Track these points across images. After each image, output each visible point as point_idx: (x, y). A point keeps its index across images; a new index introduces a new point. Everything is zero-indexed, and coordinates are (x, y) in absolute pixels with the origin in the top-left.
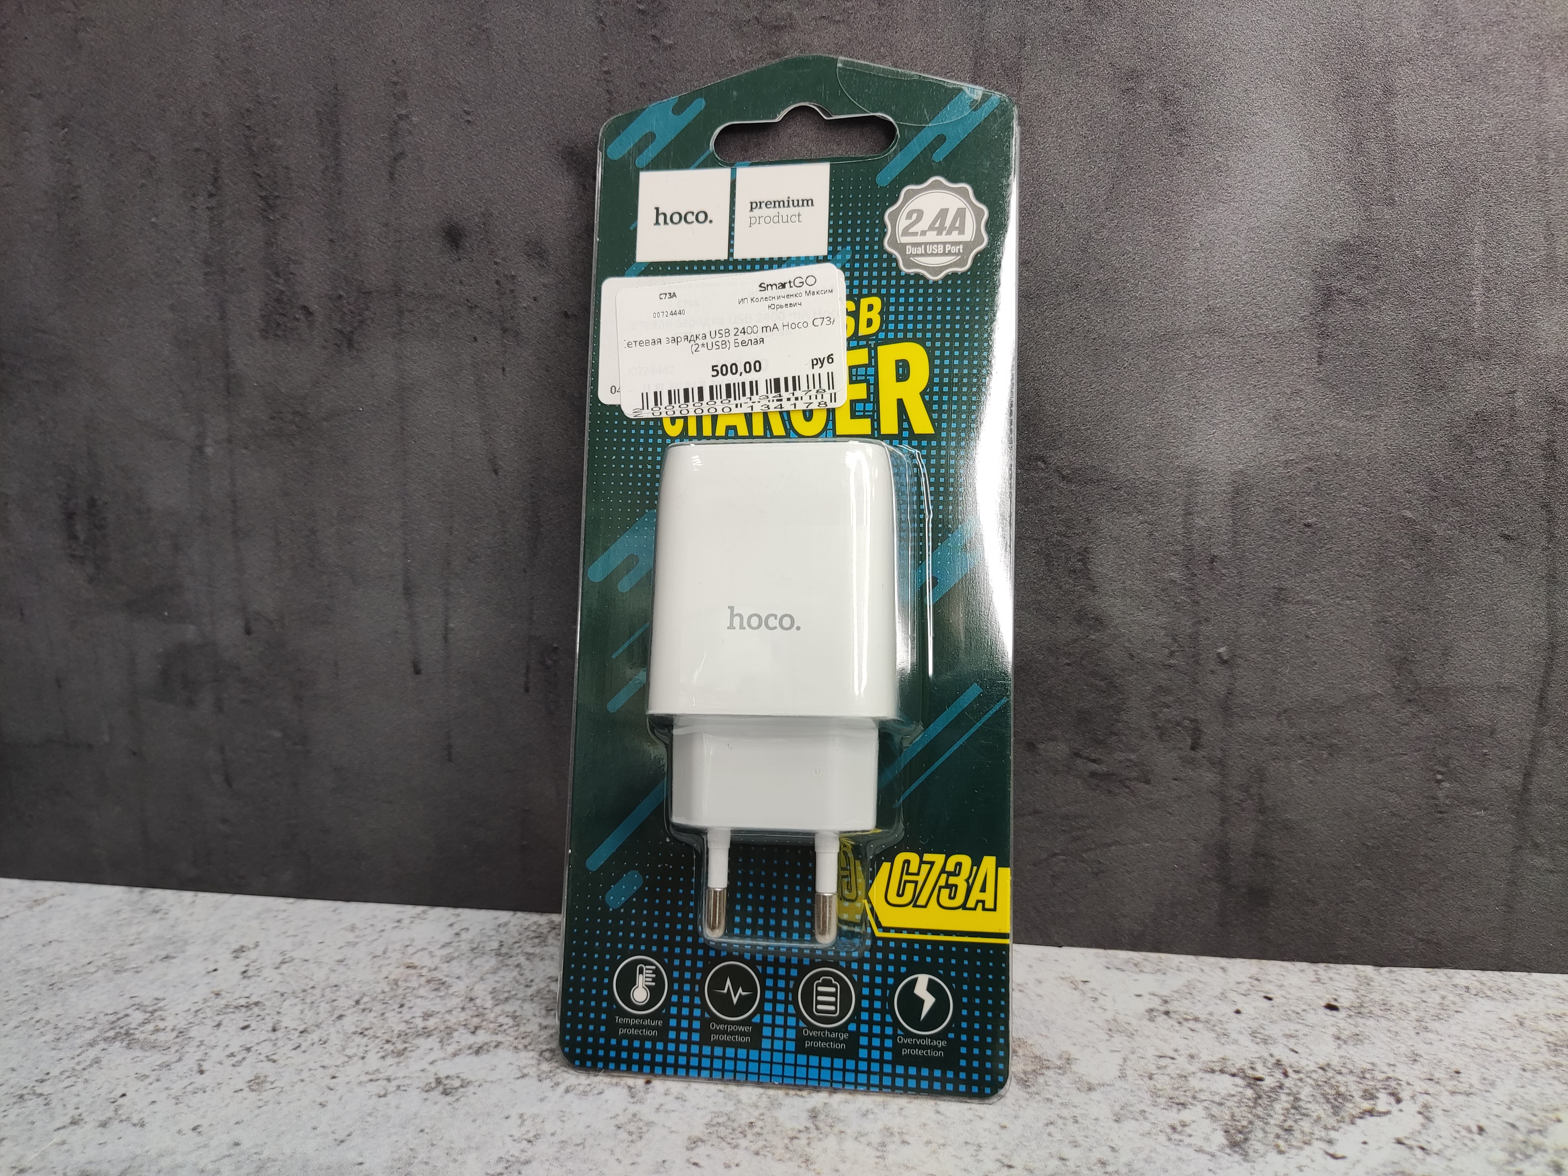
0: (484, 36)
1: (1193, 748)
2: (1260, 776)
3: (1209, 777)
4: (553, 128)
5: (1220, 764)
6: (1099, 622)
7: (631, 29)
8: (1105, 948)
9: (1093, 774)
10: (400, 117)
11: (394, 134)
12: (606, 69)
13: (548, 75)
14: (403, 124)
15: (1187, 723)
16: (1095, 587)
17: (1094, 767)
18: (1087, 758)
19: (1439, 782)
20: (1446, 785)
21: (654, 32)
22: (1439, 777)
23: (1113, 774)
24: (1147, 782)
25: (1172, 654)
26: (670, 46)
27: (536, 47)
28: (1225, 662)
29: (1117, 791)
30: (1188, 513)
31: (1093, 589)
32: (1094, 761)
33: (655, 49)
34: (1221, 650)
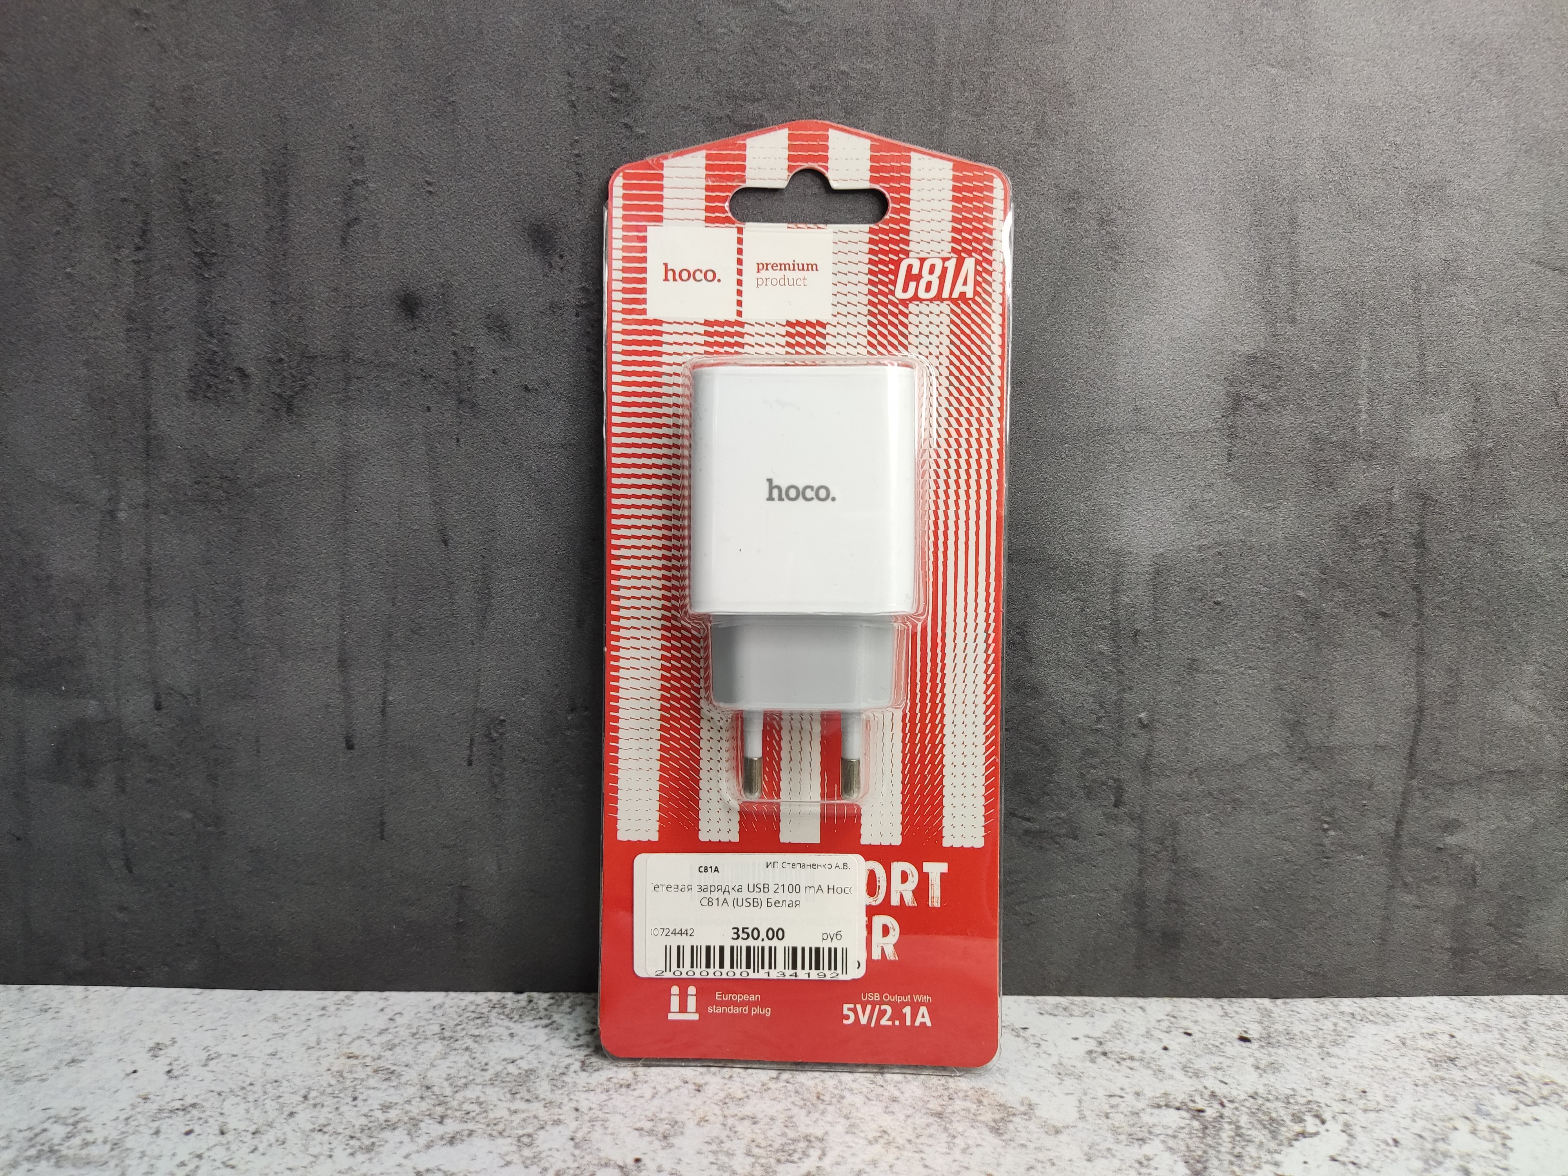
0: (449, 109)
1: (1116, 806)
2: (1174, 829)
3: (1129, 832)
4: (520, 205)
5: (1139, 819)
6: (1035, 691)
7: (603, 116)
8: (1034, 995)
9: (1027, 832)
10: (356, 182)
11: (348, 199)
12: (576, 152)
13: (516, 153)
14: (359, 190)
15: (1111, 782)
16: (1031, 658)
17: (1027, 825)
18: (1021, 817)
19: (1325, 830)
20: (1332, 833)
21: (626, 120)
22: (1326, 826)
23: (1044, 832)
24: (1075, 838)
25: (1099, 719)
26: (642, 135)
27: (505, 124)
28: (1144, 726)
29: (1048, 846)
30: (1115, 591)
31: (1030, 659)
32: (1028, 820)
33: (627, 138)
34: (1142, 715)
